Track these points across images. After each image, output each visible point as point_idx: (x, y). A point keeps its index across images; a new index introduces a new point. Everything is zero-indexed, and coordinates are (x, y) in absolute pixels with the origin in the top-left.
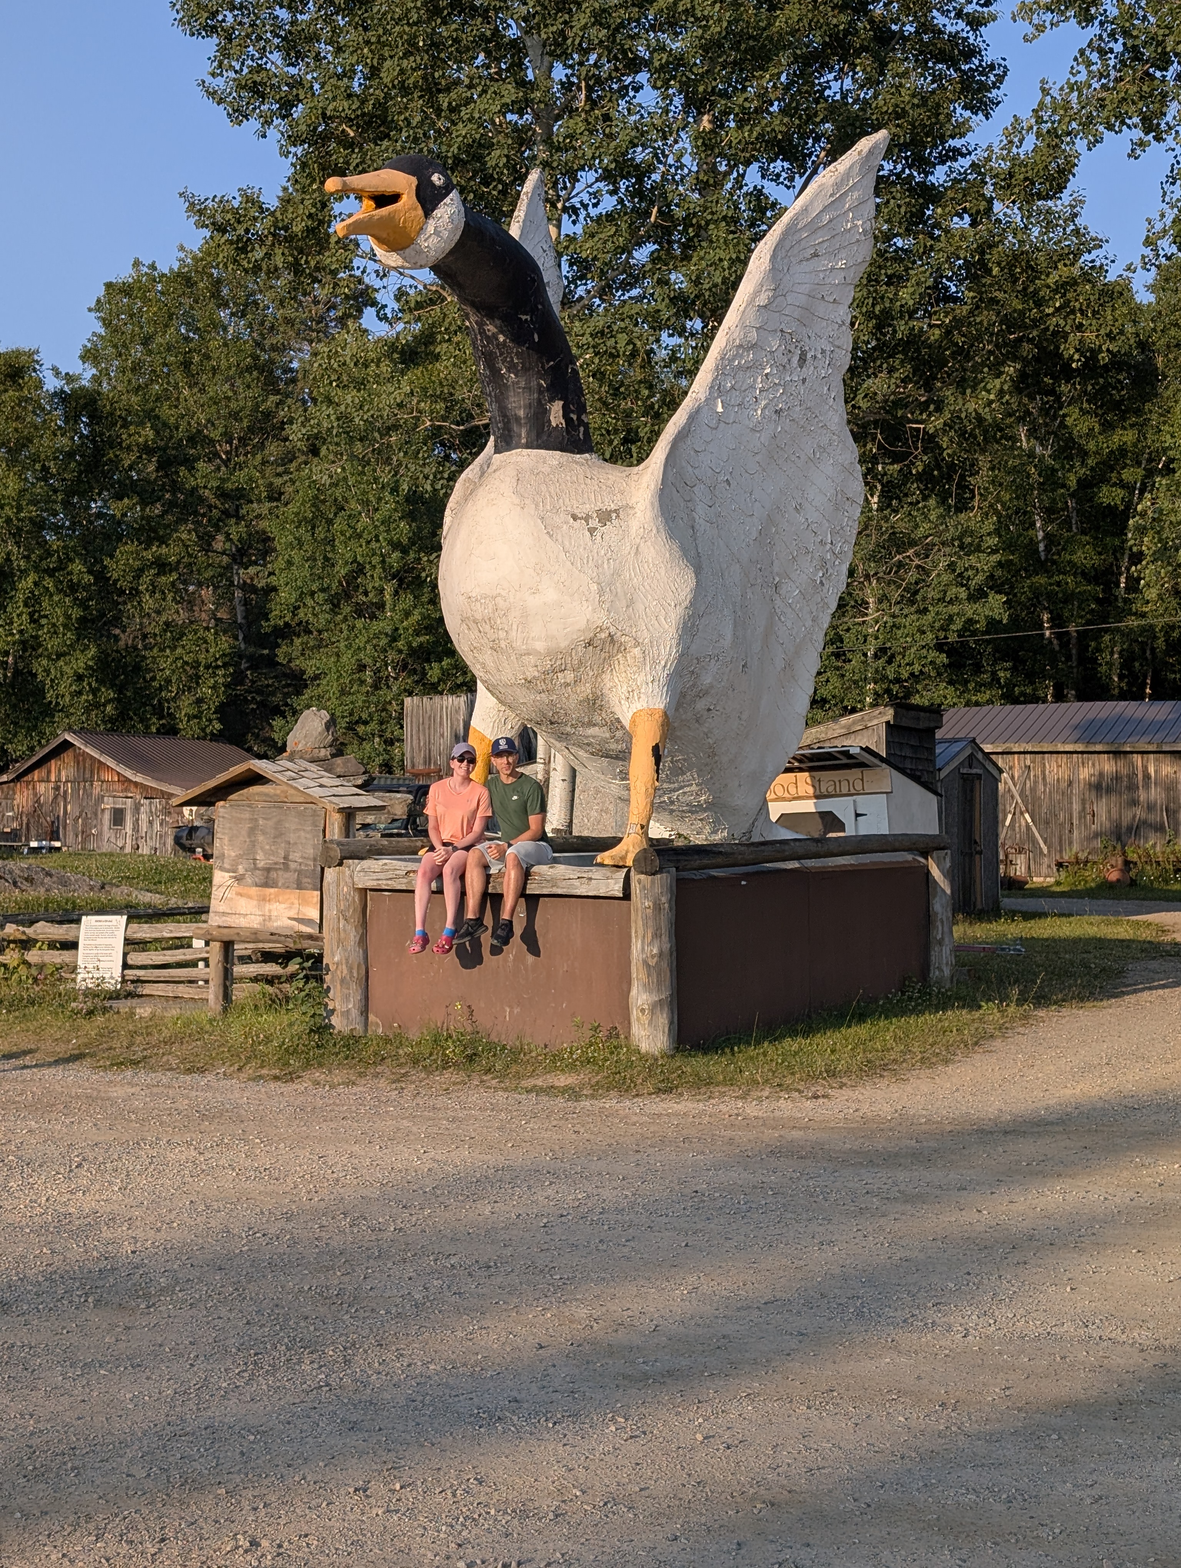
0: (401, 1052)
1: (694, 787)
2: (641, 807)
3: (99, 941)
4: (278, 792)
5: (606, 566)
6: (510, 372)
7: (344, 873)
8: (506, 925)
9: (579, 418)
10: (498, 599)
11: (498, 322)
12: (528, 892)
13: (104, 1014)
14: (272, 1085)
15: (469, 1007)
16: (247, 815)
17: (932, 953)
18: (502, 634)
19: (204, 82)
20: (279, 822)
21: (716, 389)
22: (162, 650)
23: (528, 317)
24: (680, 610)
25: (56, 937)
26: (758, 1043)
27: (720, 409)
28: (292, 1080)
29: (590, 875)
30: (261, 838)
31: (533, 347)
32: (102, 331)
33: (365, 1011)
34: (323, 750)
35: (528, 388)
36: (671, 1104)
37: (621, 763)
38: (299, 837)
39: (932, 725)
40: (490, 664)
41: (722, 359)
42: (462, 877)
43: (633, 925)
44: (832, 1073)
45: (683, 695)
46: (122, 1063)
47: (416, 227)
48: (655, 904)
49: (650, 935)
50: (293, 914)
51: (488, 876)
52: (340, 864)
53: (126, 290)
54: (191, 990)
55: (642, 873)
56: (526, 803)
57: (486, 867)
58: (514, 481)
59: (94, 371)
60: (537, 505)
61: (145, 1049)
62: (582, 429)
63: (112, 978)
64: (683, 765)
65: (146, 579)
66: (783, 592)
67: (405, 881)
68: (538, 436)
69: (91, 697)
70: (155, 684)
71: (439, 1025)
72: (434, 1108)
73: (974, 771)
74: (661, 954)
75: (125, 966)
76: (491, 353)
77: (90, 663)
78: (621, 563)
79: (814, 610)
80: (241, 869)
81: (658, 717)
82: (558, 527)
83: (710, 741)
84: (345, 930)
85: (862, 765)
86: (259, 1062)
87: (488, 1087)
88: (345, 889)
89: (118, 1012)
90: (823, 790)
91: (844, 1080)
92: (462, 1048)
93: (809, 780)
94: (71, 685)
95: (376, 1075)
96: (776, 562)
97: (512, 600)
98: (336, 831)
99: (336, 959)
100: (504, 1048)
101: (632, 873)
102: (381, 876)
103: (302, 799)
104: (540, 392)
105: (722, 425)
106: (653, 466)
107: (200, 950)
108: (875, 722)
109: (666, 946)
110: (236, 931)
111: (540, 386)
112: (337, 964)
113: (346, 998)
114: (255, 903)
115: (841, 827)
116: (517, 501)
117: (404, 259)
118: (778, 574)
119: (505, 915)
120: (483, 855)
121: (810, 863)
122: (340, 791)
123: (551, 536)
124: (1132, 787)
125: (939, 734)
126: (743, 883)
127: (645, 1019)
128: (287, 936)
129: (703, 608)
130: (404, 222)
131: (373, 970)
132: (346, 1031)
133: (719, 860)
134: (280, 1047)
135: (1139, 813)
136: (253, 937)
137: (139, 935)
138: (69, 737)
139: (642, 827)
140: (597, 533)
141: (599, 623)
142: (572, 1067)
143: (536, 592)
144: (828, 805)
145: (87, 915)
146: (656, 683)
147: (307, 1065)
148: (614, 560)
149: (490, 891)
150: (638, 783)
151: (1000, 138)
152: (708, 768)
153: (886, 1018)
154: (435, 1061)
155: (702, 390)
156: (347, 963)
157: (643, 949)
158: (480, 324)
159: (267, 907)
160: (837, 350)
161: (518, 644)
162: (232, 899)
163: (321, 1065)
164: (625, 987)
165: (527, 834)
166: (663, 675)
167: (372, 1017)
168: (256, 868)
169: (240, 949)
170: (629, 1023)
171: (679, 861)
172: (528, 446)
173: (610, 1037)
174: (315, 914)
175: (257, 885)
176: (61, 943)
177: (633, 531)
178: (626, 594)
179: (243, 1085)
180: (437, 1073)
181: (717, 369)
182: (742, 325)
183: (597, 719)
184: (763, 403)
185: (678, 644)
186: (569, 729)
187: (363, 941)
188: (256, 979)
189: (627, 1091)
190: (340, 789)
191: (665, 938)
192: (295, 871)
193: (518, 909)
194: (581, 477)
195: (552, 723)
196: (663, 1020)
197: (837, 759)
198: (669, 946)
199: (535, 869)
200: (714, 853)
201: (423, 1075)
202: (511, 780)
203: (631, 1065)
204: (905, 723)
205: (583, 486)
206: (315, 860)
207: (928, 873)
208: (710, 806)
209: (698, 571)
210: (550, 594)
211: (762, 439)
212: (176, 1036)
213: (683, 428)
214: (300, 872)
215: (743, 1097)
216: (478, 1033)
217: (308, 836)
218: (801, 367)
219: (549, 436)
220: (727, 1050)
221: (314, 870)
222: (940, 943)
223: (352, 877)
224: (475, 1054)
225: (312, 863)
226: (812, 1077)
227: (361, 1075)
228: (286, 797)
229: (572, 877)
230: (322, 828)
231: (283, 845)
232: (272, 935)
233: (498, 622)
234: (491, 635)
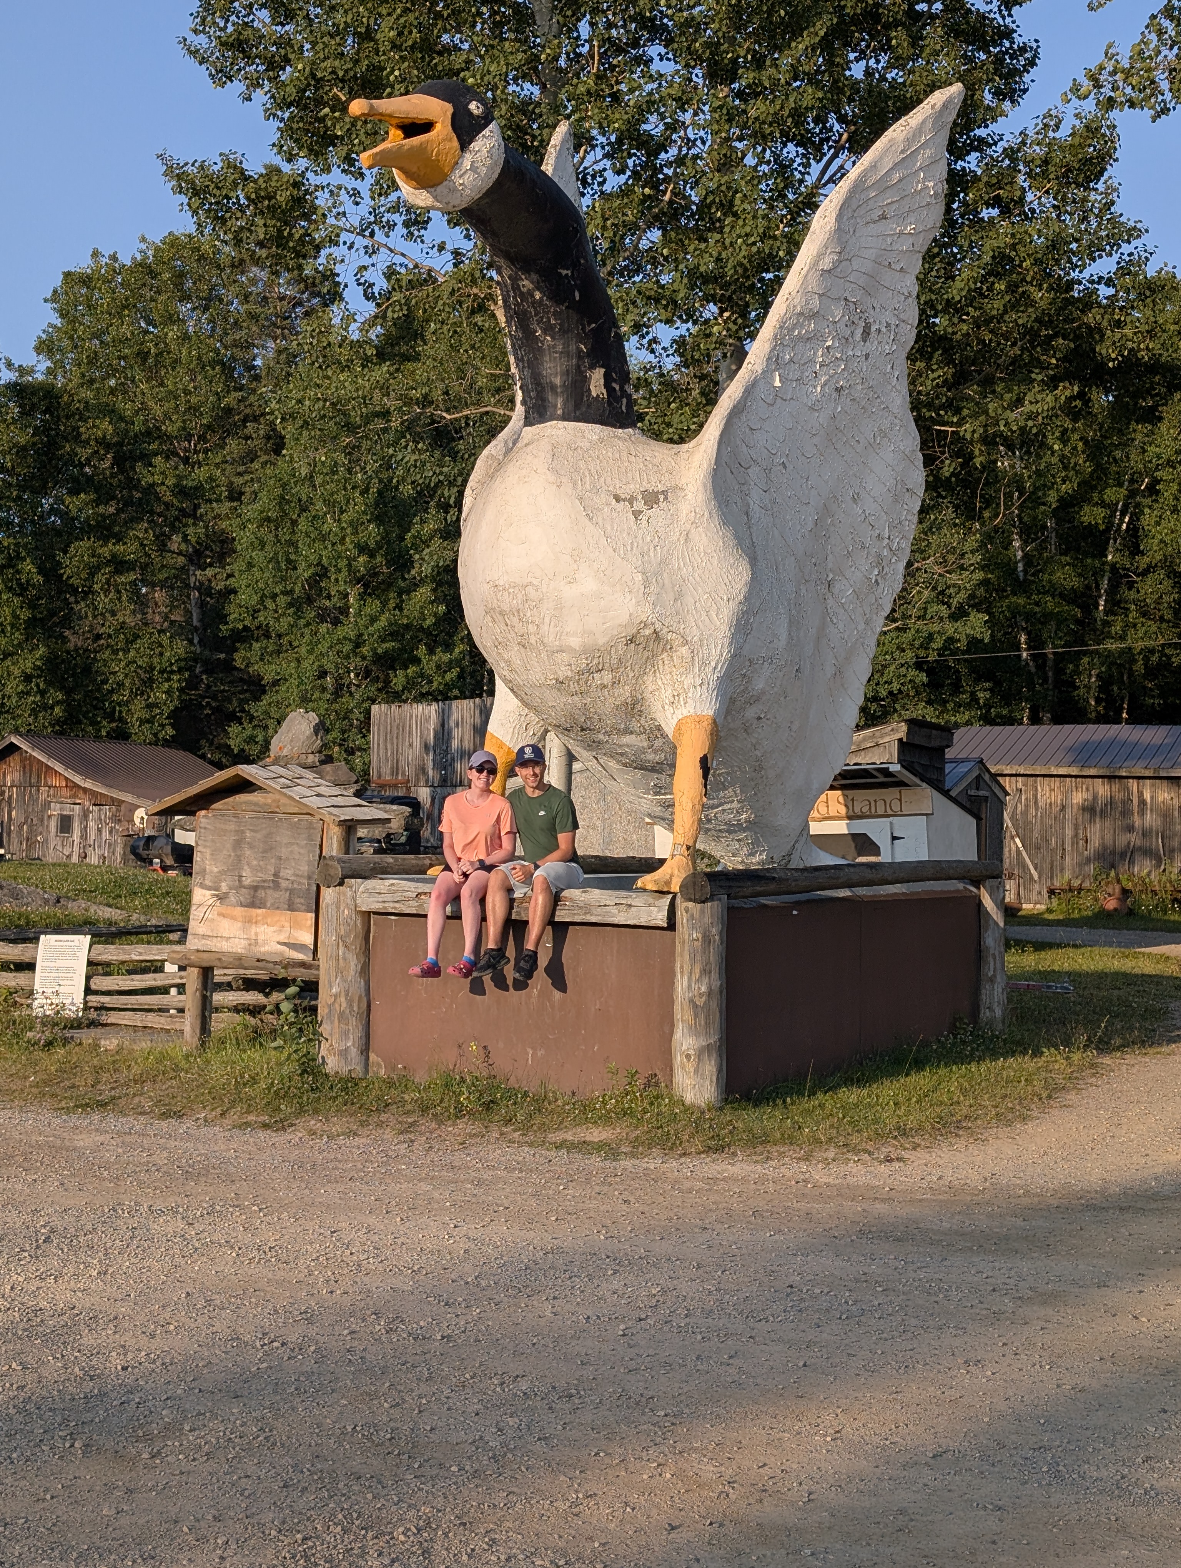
0: (407, 1097)
1: (735, 805)
2: (687, 826)
3: (60, 963)
4: (269, 801)
5: (652, 554)
6: (546, 334)
7: (345, 894)
8: (530, 956)
9: (622, 389)
10: (530, 589)
11: (535, 277)
12: (556, 919)
13: (64, 1046)
14: (261, 1134)
15: (485, 1047)
16: (232, 827)
17: (983, 991)
18: (532, 629)
19: (185, 40)
20: (269, 835)
21: (774, 361)
22: (115, 652)
23: (569, 272)
24: (733, 605)
25: (10, 958)
26: (812, 1093)
27: (777, 383)
28: (284, 1129)
29: (630, 901)
30: (248, 852)
31: (573, 306)
32: (58, 322)
33: (365, 1050)
34: (311, 757)
35: (566, 353)
36: (724, 1166)
37: (656, 776)
38: (292, 852)
39: (944, 743)
40: (517, 662)
41: (781, 327)
42: (482, 901)
43: (678, 959)
44: (903, 1132)
45: (733, 701)
46: (87, 1105)
47: (450, 160)
48: (704, 936)
49: (697, 971)
50: (283, 938)
51: (512, 901)
52: (341, 884)
53: (85, 280)
54: (162, 1020)
55: (690, 900)
56: (554, 819)
57: (510, 890)
58: (549, 456)
59: (49, 364)
60: (575, 484)
61: (113, 1088)
62: (625, 401)
63: (73, 1004)
64: (725, 779)
65: (101, 577)
66: (836, 590)
67: (415, 903)
68: (577, 406)
69: (38, 698)
70: (107, 687)
71: (451, 1067)
72: (453, 1167)
73: (981, 793)
74: (710, 993)
75: (88, 991)
76: (525, 312)
77: (38, 663)
78: (668, 550)
79: (867, 612)
80: (224, 887)
81: (706, 725)
82: (599, 510)
83: (757, 752)
84: (345, 959)
85: (901, 784)
86: (245, 1106)
87: (510, 1141)
88: (346, 912)
89: (80, 1044)
90: (857, 810)
91: (917, 1140)
92: (478, 1095)
93: (841, 799)
94: (17, 686)
95: (380, 1125)
96: (830, 557)
97: (544, 590)
98: (335, 846)
99: (334, 991)
100: (525, 1095)
101: (678, 900)
102: (388, 898)
103: (296, 810)
104: (580, 355)
105: (779, 401)
106: (706, 443)
107: (173, 975)
108: (887, 739)
109: (716, 984)
110: (217, 956)
111: (580, 351)
112: (336, 996)
113: (345, 1035)
114: (239, 924)
115: (875, 849)
116: (552, 478)
117: (435, 197)
118: (831, 570)
119: (530, 946)
120: (506, 877)
121: (862, 891)
122: (340, 801)
123: (591, 519)
124: (1126, 813)
125: (950, 754)
126: (795, 912)
127: (691, 1066)
128: (275, 963)
129: (757, 605)
130: (438, 154)
131: (376, 1003)
132: (344, 1072)
133: (772, 887)
134: (269, 1089)
135: (1134, 839)
136: (237, 963)
137: (104, 958)
138: (16, 740)
139: (688, 848)
140: (643, 518)
141: (643, 618)
142: (605, 1120)
143: (572, 581)
144: (862, 827)
145: (46, 933)
146: (705, 687)
147: (301, 1111)
148: (662, 547)
149: (514, 917)
150: (684, 799)
151: (1035, 121)
152: (753, 783)
153: (946, 1066)
154: (447, 1109)
155: (759, 361)
156: (347, 995)
157: (690, 986)
158: (514, 279)
159: (254, 929)
160: (902, 324)
161: (550, 640)
162: (212, 920)
163: (316, 1112)
164: (667, 1029)
165: (556, 854)
166: (712, 677)
167: (373, 1057)
168: (242, 886)
169: (219, 975)
170: (671, 1070)
171: (730, 887)
172: (565, 418)
173: (647, 1085)
174: (308, 939)
175: (242, 906)
176: (15, 964)
177: (683, 515)
178: (673, 586)
179: (227, 1134)
180: (449, 1123)
181: (775, 338)
182: (803, 290)
183: (635, 725)
184: (823, 379)
185: (730, 644)
186: (601, 736)
187: (365, 971)
188: (236, 1009)
189: (671, 1149)
190: (340, 798)
191: (715, 975)
192: (286, 890)
193: (545, 938)
194: (624, 454)
195: (583, 730)
196: (710, 1067)
197: (876, 777)
198: (719, 983)
199: (566, 893)
200: (768, 878)
201: (434, 1125)
202: (537, 793)
203: (674, 1118)
204: (919, 741)
205: (627, 464)
206: (309, 878)
207: (980, 904)
208: (751, 825)
209: (753, 562)
210: (588, 584)
211: (821, 420)
212: (148, 1074)
213: (739, 402)
214: (292, 891)
215: (807, 1159)
216: (495, 1077)
217: (302, 851)
218: (865, 342)
219: (589, 406)
220: (779, 1102)
221: (308, 889)
222: (992, 980)
223: (354, 899)
224: (492, 1102)
225: (306, 881)
226: (880, 1137)
227: (363, 1124)
228: (278, 807)
229: (608, 903)
230: (318, 843)
231: (273, 861)
232: (258, 961)
233: (528, 614)
234: (519, 628)
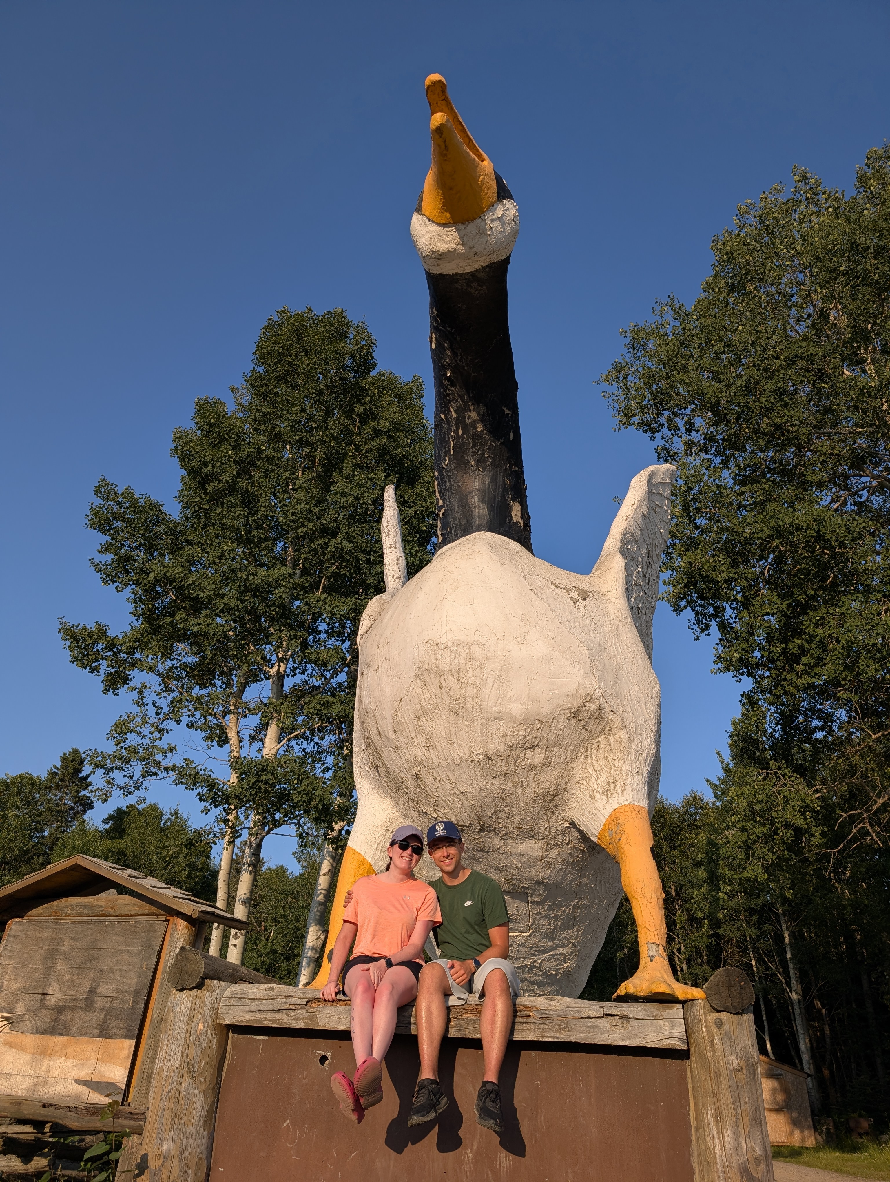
5: (592, 635)
6: (478, 466)
7: (202, 1000)
10: (475, 647)
12: (517, 1037)
16: (49, 935)
18: (471, 691)
20: (94, 943)
23: (510, 413)
29: (624, 1012)
30: (61, 965)
31: (507, 444)
38: (119, 962)
48: (748, 1064)
49: (747, 1119)
50: (84, 1074)
52: (198, 987)
55: (724, 1009)
56: (482, 910)
60: (516, 567)
67: (303, 1014)
78: (604, 637)
80: (20, 1008)
82: (542, 589)
84: (188, 1097)
88: (201, 1026)
97: (490, 651)
99: (164, 1148)
102: (266, 1005)
104: (505, 489)
111: (505, 483)
112: (166, 1157)
114: (28, 1057)
120: (444, 974)
123: (536, 594)
128: (68, 1109)
131: (219, 1171)
140: (580, 605)
141: (590, 690)
146: (639, 778)
148: (599, 633)
156: (181, 1155)
157: (738, 1145)
159: (46, 1063)
161: (489, 705)
166: (645, 770)
168: (43, 1007)
174: (118, 1075)
175: (38, 1032)
177: (611, 613)
178: (612, 669)
187: (211, 1118)
192: (102, 1010)
202: (456, 880)
206: (137, 993)
214: (109, 1012)
217: (133, 960)
219: (511, 528)
221: (133, 1008)
223: (215, 1007)
225: (130, 998)
228: (113, 908)
229: (592, 1014)
230: (158, 948)
231: (92, 974)
232: (44, 1106)
233: (470, 675)
234: (456, 691)
